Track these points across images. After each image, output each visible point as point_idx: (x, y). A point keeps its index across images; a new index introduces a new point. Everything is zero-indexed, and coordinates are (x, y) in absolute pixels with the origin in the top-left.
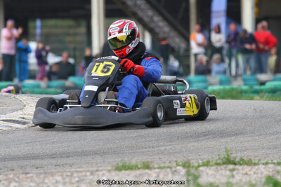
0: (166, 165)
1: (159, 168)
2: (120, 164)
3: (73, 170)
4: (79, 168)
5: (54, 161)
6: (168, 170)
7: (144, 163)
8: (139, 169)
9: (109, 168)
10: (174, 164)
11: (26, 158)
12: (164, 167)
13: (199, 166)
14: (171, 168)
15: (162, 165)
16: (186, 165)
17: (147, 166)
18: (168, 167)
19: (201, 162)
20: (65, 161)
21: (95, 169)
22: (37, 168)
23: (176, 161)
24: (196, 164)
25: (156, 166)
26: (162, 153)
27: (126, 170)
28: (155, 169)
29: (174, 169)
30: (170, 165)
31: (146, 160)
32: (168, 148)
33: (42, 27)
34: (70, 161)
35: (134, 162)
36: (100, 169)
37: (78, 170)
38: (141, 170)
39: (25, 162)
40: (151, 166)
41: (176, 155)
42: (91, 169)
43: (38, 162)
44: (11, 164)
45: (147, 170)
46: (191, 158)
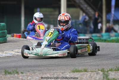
0: (94, 70)
1: (91, 71)
2: (74, 70)
3: (54, 72)
4: (57, 71)
5: (46, 68)
6: (95, 72)
8: (82, 72)
9: (69, 71)
10: (97, 70)
11: (34, 66)
14: (96, 72)
15: (92, 70)
16: (103, 70)
17: (86, 71)
18: (95, 71)
19: (108, 69)
21: (64, 71)
22: (39, 71)
24: (107, 70)
26: (92, 65)
27: (77, 72)
28: (89, 72)
29: (97, 72)
31: (85, 68)
35: (80, 68)
36: (66, 71)
37: (56, 72)
39: (34, 68)
40: (87, 71)
42: (62, 72)
43: (40, 68)
44: (28, 69)
45: (86, 73)
46: (104, 67)
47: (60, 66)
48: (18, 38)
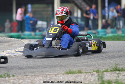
1: (86, 73)
2: (68, 71)
3: (47, 74)
5: (38, 70)
6: (90, 74)
7: (79, 71)
8: (76, 73)
9: (63, 73)
10: (92, 71)
11: (26, 68)
12: (88, 72)
13: (103, 72)
14: (91, 73)
15: (87, 71)
16: (98, 72)
17: (80, 72)
18: (89, 72)
19: (104, 70)
20: (43, 70)
21: (57, 73)
22: (31, 73)
23: (93, 70)
24: (102, 71)
25: (84, 72)
26: (86, 66)
27: (71, 74)
28: (83, 73)
29: (92, 73)
30: (90, 71)
31: (79, 69)
32: (89, 63)
33: (32, 8)
34: (46, 70)
35: (74, 69)
36: (59, 73)
37: (49, 74)
38: (77, 74)
39: (26, 70)
40: (82, 72)
41: (93, 67)
42: (55, 73)
43: (32, 70)
44: (20, 71)
45: (80, 74)
46: (100, 68)
47: (53, 67)
48: (10, 38)
